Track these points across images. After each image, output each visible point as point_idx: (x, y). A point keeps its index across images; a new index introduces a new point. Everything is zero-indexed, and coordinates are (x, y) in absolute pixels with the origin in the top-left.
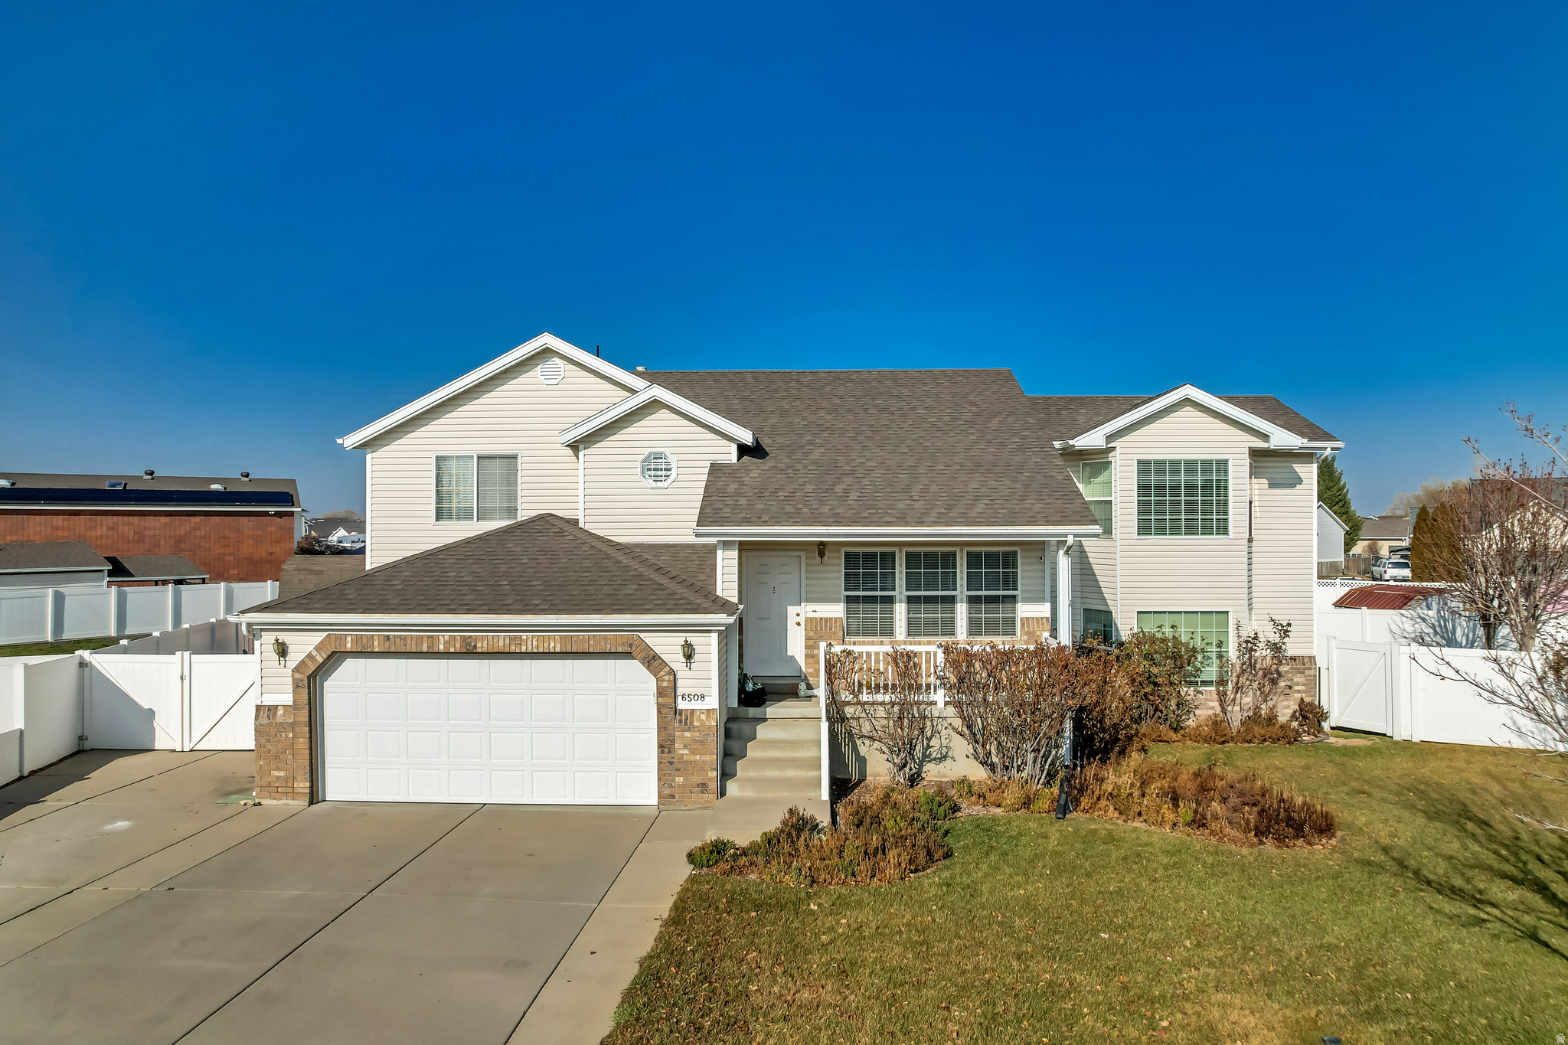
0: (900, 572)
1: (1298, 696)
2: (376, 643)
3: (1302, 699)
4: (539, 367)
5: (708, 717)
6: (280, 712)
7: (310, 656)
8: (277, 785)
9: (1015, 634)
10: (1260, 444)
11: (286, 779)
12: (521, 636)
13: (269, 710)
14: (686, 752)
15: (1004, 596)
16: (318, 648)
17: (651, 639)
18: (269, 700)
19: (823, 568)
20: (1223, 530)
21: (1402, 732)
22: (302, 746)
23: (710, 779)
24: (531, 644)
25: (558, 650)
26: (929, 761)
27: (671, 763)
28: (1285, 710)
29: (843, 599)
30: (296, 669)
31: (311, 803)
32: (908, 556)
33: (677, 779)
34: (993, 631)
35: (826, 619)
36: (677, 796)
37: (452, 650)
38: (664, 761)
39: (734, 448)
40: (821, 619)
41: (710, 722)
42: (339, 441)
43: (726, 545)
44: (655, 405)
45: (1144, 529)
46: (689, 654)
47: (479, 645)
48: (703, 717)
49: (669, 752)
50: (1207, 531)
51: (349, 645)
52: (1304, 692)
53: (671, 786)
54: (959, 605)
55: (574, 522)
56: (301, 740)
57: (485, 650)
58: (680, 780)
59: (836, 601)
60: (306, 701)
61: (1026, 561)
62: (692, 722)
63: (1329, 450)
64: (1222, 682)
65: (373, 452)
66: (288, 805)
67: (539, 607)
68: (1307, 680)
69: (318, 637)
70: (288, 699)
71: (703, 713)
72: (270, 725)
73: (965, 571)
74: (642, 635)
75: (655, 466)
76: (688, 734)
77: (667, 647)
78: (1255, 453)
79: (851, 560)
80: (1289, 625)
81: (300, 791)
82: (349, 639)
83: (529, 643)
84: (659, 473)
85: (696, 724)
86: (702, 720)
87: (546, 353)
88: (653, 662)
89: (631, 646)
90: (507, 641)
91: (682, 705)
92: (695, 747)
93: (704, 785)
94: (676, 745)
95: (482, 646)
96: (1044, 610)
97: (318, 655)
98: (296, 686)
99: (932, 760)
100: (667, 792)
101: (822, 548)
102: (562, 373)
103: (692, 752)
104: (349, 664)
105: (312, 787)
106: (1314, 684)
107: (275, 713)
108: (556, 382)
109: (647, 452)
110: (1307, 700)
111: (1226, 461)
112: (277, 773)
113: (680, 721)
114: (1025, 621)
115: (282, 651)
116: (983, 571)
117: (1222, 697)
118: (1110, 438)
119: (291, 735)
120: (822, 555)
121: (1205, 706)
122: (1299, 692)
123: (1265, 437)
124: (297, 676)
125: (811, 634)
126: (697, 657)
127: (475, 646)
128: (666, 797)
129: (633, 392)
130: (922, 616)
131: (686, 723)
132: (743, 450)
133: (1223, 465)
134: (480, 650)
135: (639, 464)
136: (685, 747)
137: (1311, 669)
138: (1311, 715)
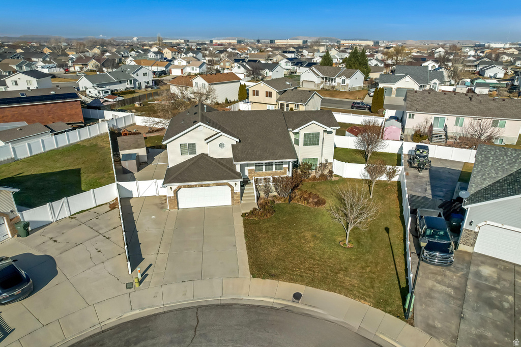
2: (187, 186)
4: (200, 128)
6: (172, 197)
7: (175, 189)
8: (172, 208)
9: (283, 170)
11: (174, 207)
13: (170, 197)
15: (281, 164)
20: (318, 144)
21: (344, 176)
22: (175, 202)
23: (239, 201)
25: (216, 185)
28: (326, 172)
29: (255, 166)
34: (279, 169)
35: (252, 169)
37: (199, 186)
38: (232, 199)
39: (236, 142)
41: (239, 194)
44: (222, 135)
45: (304, 145)
50: (315, 145)
52: (330, 168)
54: (274, 166)
55: (207, 155)
57: (204, 186)
58: (235, 202)
59: (253, 166)
60: (175, 196)
64: (316, 169)
65: (168, 145)
66: (175, 210)
68: (331, 166)
69: (177, 186)
71: (238, 192)
72: (170, 199)
74: (229, 183)
75: (221, 145)
77: (233, 184)
78: (324, 131)
82: (183, 186)
83: (211, 185)
85: (237, 194)
87: (201, 126)
88: (230, 186)
91: (235, 191)
94: (234, 197)
96: (287, 166)
97: (177, 189)
99: (270, 193)
102: (204, 129)
103: (236, 198)
104: (182, 189)
105: (177, 207)
109: (220, 143)
110: (330, 170)
112: (172, 206)
113: (235, 194)
114: (284, 168)
115: (171, 188)
117: (316, 172)
118: (300, 130)
119: (174, 200)
121: (313, 173)
123: (326, 129)
124: (174, 192)
125: (250, 172)
126: (237, 185)
128: (233, 204)
129: (217, 132)
133: (319, 133)
135: (219, 145)
137: (331, 164)
138: (331, 172)
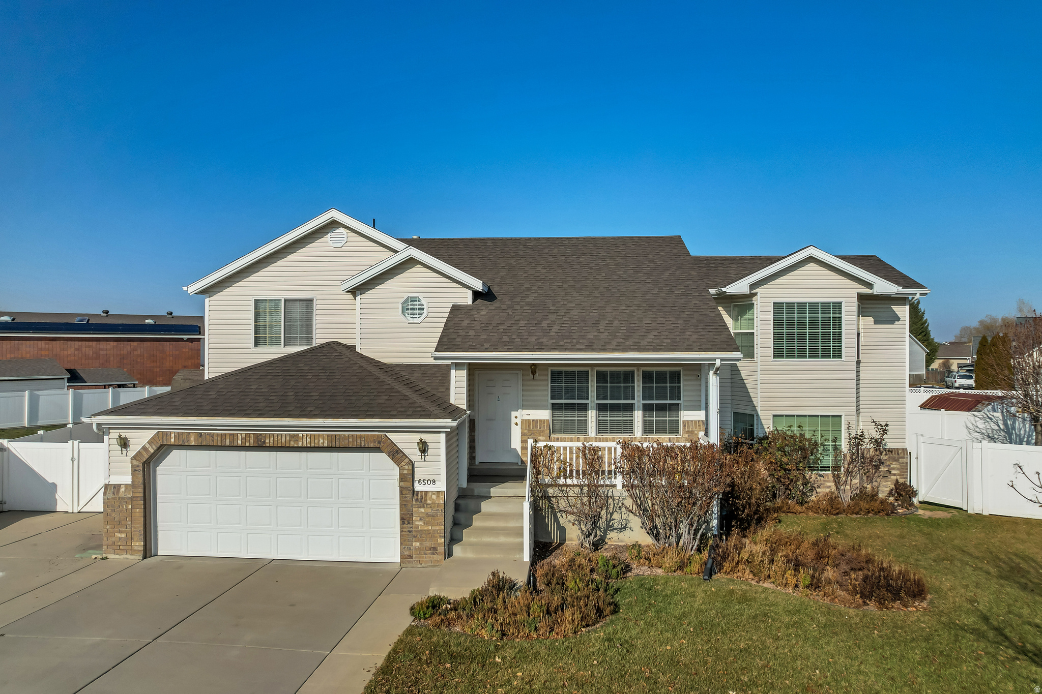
0: (592, 386)
1: (894, 478)
2: (192, 439)
3: (897, 480)
4: (329, 234)
5: (438, 497)
6: (123, 489)
7: (144, 448)
8: (119, 544)
9: (678, 433)
10: (865, 290)
11: (126, 539)
12: (298, 434)
13: (114, 487)
14: (421, 523)
15: (670, 405)
16: (150, 442)
17: (395, 438)
18: (115, 480)
19: (534, 383)
20: (838, 354)
21: (976, 506)
22: (138, 515)
23: (439, 544)
24: (306, 442)
25: (325, 445)
26: (611, 530)
27: (410, 532)
28: (885, 489)
29: (549, 406)
30: (134, 458)
31: (145, 557)
32: (598, 373)
33: (414, 543)
34: (661, 429)
35: (537, 420)
36: (414, 557)
37: (247, 444)
38: (405, 530)
39: (470, 293)
40: (533, 420)
41: (439, 501)
42: (185, 289)
43: (458, 366)
44: (410, 262)
45: (778, 353)
46: (423, 448)
47: (267, 441)
48: (434, 497)
49: (409, 523)
50: (826, 355)
51: (173, 440)
52: (898, 475)
53: (410, 549)
54: (636, 412)
55: (353, 348)
56: (138, 510)
57: (271, 444)
58: (416, 544)
59: (543, 408)
60: (141, 481)
61: (686, 378)
62: (426, 500)
63: (918, 294)
64: (837, 468)
65: (209, 297)
66: (127, 559)
67: (313, 413)
68: (901, 466)
69: (151, 434)
70: (127, 479)
71: (434, 494)
72: (114, 499)
73: (641, 385)
74: (388, 435)
75: (411, 306)
76: (422, 510)
77: (407, 443)
78: (861, 297)
79: (556, 376)
80: (887, 425)
81: (136, 548)
82: (173, 435)
83: (304, 440)
84: (415, 312)
85: (429, 502)
86: (433, 499)
87: (333, 224)
88: (396, 454)
89: (380, 442)
90: (288, 438)
91: (418, 488)
92: (427, 519)
93: (435, 549)
94: (414, 518)
95: (269, 442)
96: (700, 415)
97: (150, 447)
98: (134, 470)
99: (614, 529)
100: (407, 553)
101: (534, 369)
102: (345, 239)
103: (426, 523)
104: (175, 454)
105: (145, 546)
106: (905, 469)
107: (119, 490)
108: (340, 245)
109: (406, 296)
110: (901, 481)
111: (841, 303)
112: (119, 535)
113: (417, 500)
114: (686, 423)
115: (124, 443)
116: (655, 385)
117: (837, 478)
118: (753, 286)
119: (130, 507)
120: (534, 373)
121: (825, 485)
122: (894, 475)
123: (870, 285)
124: (135, 462)
125: (526, 431)
126: (430, 452)
127: (264, 442)
128: (406, 558)
129: (396, 252)
130: (609, 419)
131: (421, 502)
132: (477, 295)
133: (838, 306)
134: (268, 445)
135: (400, 306)
136: (421, 520)
137: (904, 458)
138: (904, 492)
